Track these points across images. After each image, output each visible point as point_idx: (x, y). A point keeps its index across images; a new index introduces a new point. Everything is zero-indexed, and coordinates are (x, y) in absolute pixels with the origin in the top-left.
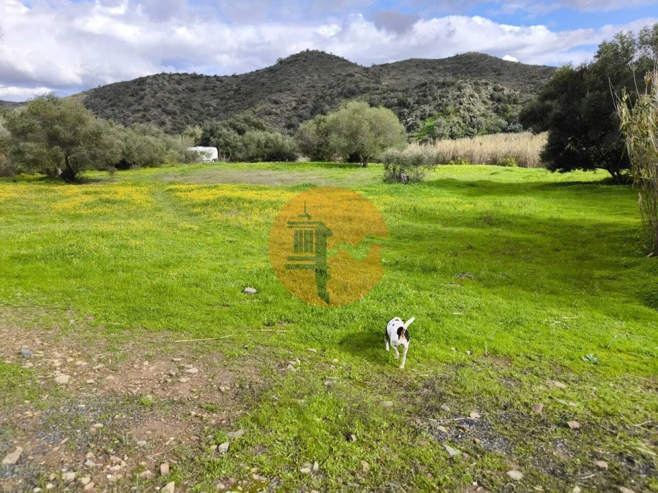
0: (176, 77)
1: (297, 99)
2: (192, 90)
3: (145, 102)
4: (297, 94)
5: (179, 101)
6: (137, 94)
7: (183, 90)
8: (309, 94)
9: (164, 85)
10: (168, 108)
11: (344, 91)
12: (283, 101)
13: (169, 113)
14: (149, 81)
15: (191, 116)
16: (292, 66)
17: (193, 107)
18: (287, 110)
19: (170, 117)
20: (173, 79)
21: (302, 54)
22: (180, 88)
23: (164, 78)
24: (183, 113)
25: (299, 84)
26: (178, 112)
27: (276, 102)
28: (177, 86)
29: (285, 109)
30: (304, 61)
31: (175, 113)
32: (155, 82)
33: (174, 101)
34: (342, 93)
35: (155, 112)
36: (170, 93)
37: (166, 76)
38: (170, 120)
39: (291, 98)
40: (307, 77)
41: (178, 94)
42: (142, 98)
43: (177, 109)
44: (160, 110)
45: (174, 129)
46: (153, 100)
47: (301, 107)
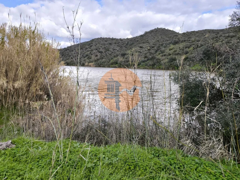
0: (106, 39)
1: (150, 46)
2: (111, 44)
3: (92, 48)
4: (150, 44)
5: (105, 48)
6: (90, 45)
7: (107, 44)
8: (156, 44)
9: (100, 42)
10: (100, 50)
11: (172, 42)
12: (144, 47)
13: (100, 52)
14: (95, 40)
15: (108, 53)
16: (150, 34)
17: (110, 50)
18: (145, 51)
19: (100, 54)
20: (104, 40)
21: (155, 29)
22: (106, 43)
23: (101, 39)
24: (105, 52)
25: (152, 40)
26: (103, 52)
27: (141, 47)
28: (105, 42)
29: (144, 50)
30: (156, 32)
31: (102, 52)
32: (97, 40)
33: (103, 48)
34: (171, 43)
35: (94, 51)
36: (102, 45)
37: (102, 39)
38: (100, 55)
39: (148, 46)
40: (156, 38)
41: (105, 45)
42: (91, 46)
43: (103, 51)
44: (97, 51)
45: (100, 58)
46: (95, 47)
47: (152, 49)
